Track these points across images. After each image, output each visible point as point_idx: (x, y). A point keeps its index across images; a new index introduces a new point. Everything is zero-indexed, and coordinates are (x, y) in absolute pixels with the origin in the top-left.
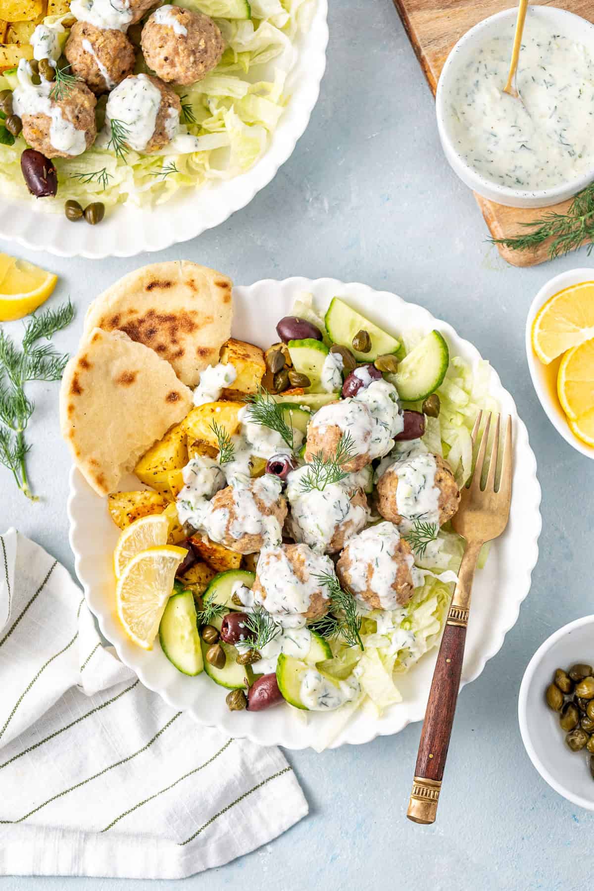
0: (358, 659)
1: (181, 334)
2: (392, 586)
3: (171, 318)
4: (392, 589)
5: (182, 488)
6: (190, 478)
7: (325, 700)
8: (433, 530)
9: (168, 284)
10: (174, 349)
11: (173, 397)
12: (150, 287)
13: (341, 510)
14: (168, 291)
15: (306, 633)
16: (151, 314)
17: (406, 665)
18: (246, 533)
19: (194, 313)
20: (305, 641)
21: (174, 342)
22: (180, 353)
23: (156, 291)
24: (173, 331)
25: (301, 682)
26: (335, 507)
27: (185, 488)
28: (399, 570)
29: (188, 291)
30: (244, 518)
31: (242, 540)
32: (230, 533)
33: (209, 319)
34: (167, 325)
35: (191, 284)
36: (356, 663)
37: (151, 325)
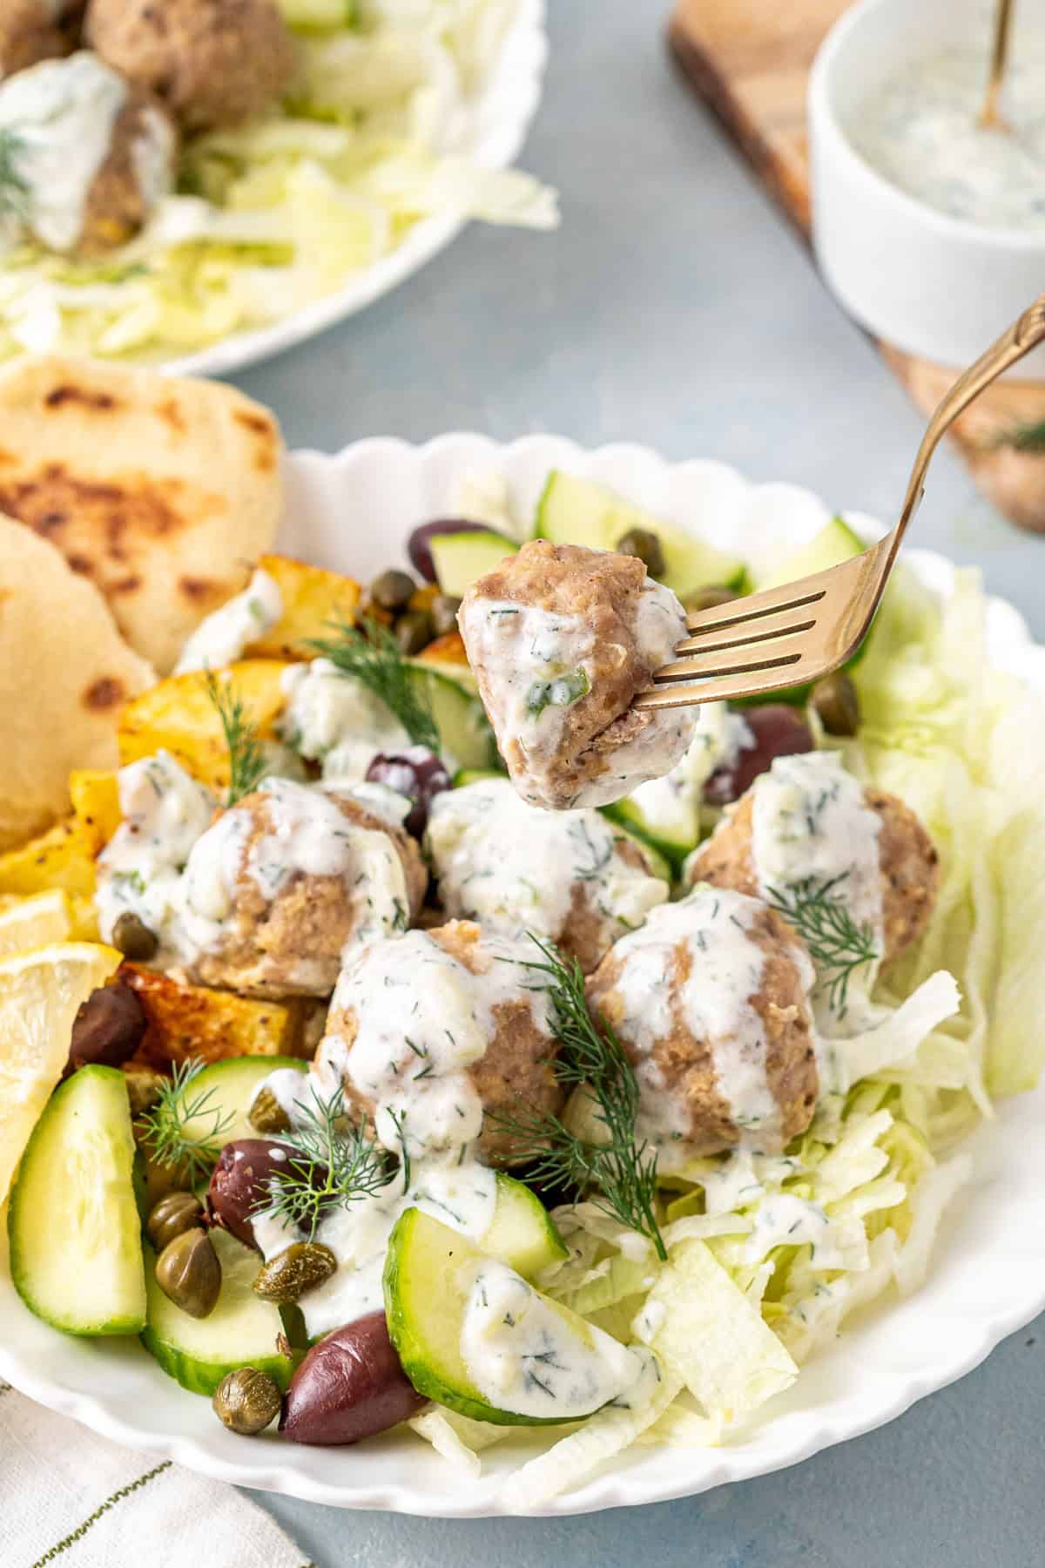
0: (648, 1282)
1: (136, 538)
2: (752, 1000)
3: (110, 493)
4: (751, 1009)
5: (114, 829)
6: (139, 795)
7: (544, 1373)
8: (864, 940)
9: (104, 403)
10: (113, 571)
11: (103, 695)
12: (59, 398)
13: (591, 845)
14: (103, 421)
15: (483, 1178)
16: (55, 473)
17: (804, 1317)
18: (299, 876)
19: (175, 485)
20: (478, 1199)
21: (117, 554)
22: (130, 585)
23: (71, 415)
24: (115, 527)
25: (464, 1299)
26: (571, 833)
27: (123, 832)
28: (769, 967)
29: (159, 430)
30: (296, 827)
31: (287, 902)
32: (253, 871)
33: (214, 504)
34: (99, 509)
35: (170, 412)
36: (642, 1298)
37: (52, 502)
